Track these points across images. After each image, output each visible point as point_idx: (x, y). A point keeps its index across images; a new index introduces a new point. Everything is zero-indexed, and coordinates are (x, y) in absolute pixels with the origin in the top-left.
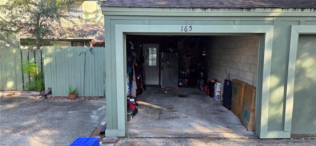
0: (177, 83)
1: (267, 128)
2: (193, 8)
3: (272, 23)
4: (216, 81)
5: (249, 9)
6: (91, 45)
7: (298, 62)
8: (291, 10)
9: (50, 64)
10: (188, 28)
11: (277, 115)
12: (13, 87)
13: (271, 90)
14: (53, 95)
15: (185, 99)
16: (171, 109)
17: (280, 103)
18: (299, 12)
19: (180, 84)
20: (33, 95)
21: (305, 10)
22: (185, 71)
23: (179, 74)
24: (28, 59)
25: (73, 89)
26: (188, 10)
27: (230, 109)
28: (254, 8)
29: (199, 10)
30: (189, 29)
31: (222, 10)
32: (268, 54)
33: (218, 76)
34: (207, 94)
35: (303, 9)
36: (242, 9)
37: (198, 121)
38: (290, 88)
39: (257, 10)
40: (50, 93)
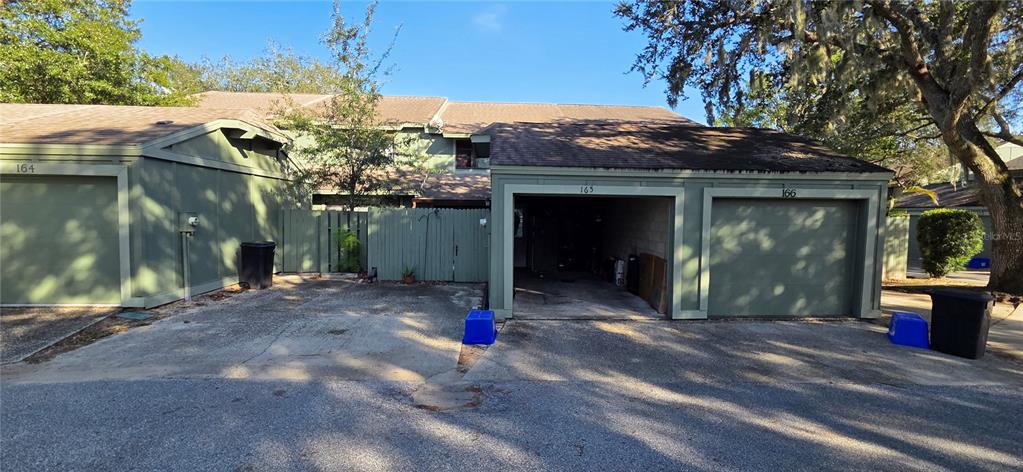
1: (680, 307)
2: (595, 167)
3: (683, 185)
4: (617, 259)
5: (656, 169)
6: (414, 203)
7: (713, 230)
8: (702, 171)
9: (376, 234)
10: (589, 188)
11: (690, 292)
12: (310, 268)
13: (684, 262)
14: (379, 278)
15: (572, 285)
16: (557, 294)
17: (694, 278)
18: (710, 174)
20: (349, 279)
21: (718, 172)
23: (559, 250)
24: (339, 226)
25: (410, 270)
26: (588, 170)
28: (663, 168)
29: (601, 170)
30: (590, 190)
31: (627, 170)
32: (679, 221)
33: (619, 251)
34: (604, 278)
35: (715, 170)
36: (649, 169)
37: (597, 305)
38: (705, 260)
39: (665, 171)
40: (376, 275)
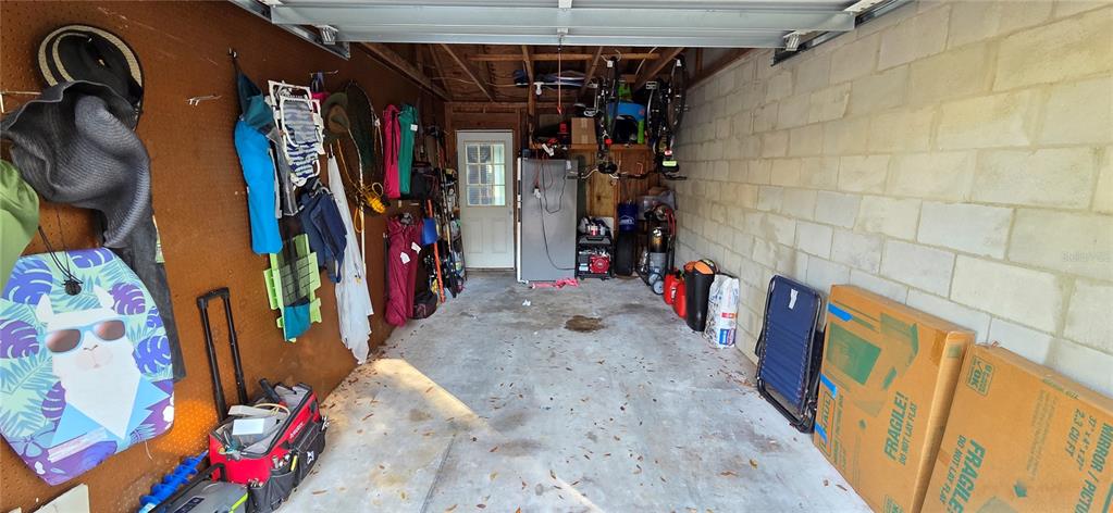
0: (574, 266)
4: (718, 270)
15: (589, 346)
19: (581, 269)
22: (599, 223)
23: (579, 234)
27: (807, 427)
33: (725, 248)
34: (677, 311)
